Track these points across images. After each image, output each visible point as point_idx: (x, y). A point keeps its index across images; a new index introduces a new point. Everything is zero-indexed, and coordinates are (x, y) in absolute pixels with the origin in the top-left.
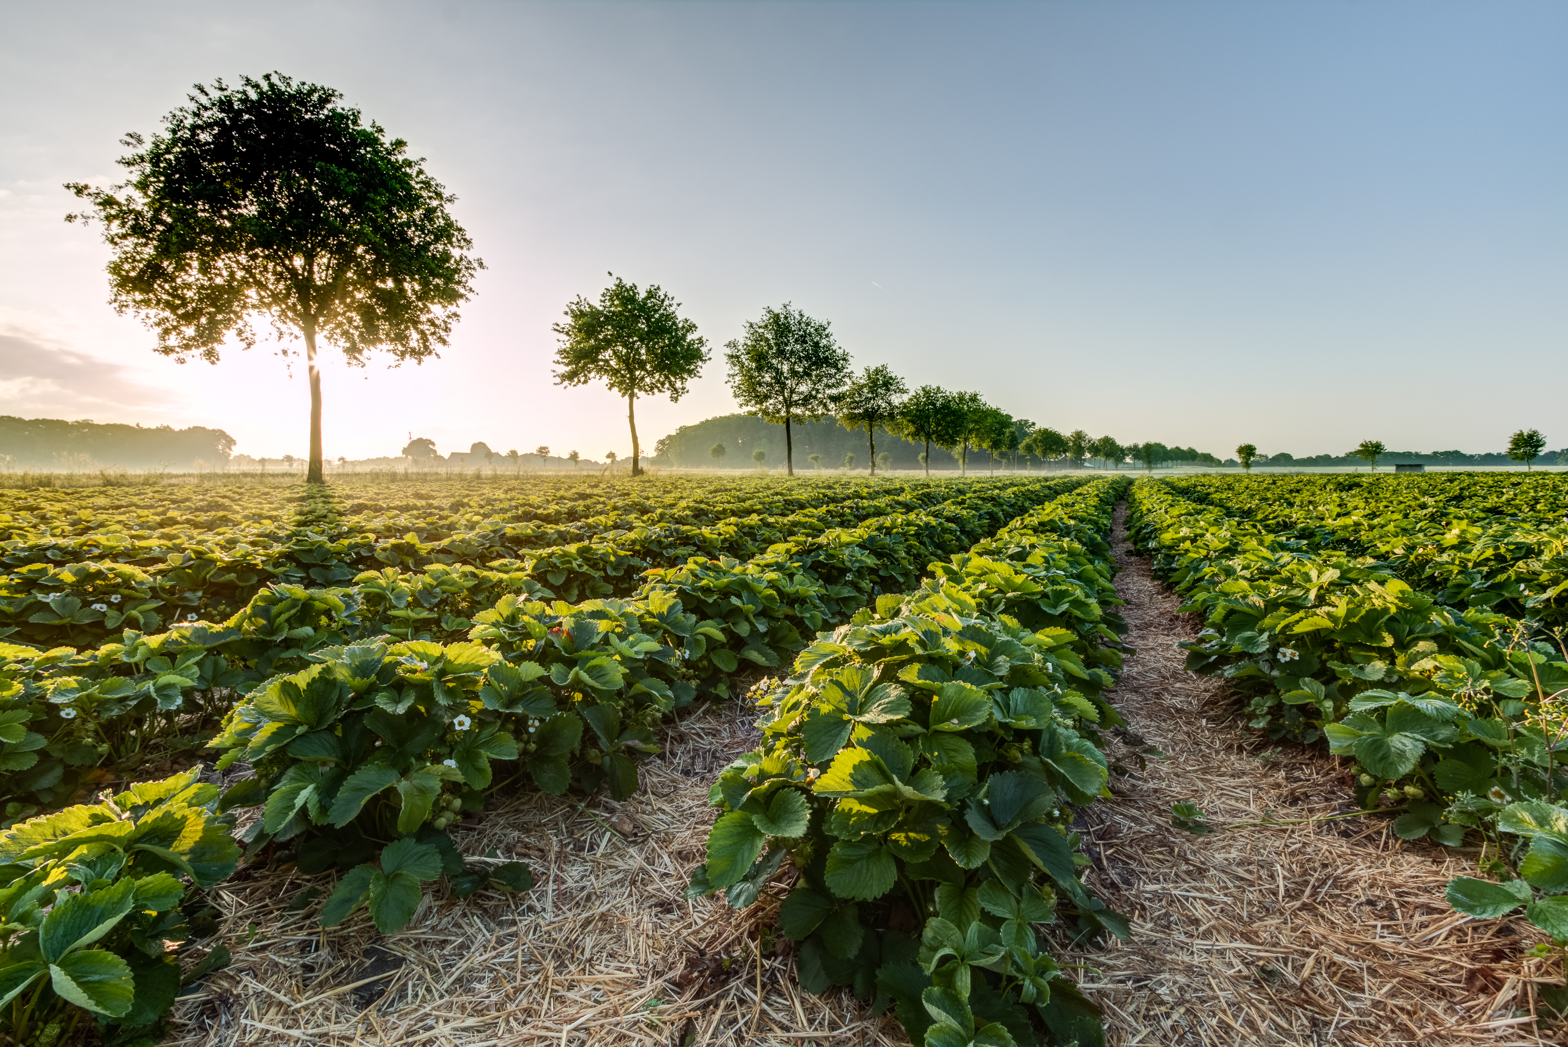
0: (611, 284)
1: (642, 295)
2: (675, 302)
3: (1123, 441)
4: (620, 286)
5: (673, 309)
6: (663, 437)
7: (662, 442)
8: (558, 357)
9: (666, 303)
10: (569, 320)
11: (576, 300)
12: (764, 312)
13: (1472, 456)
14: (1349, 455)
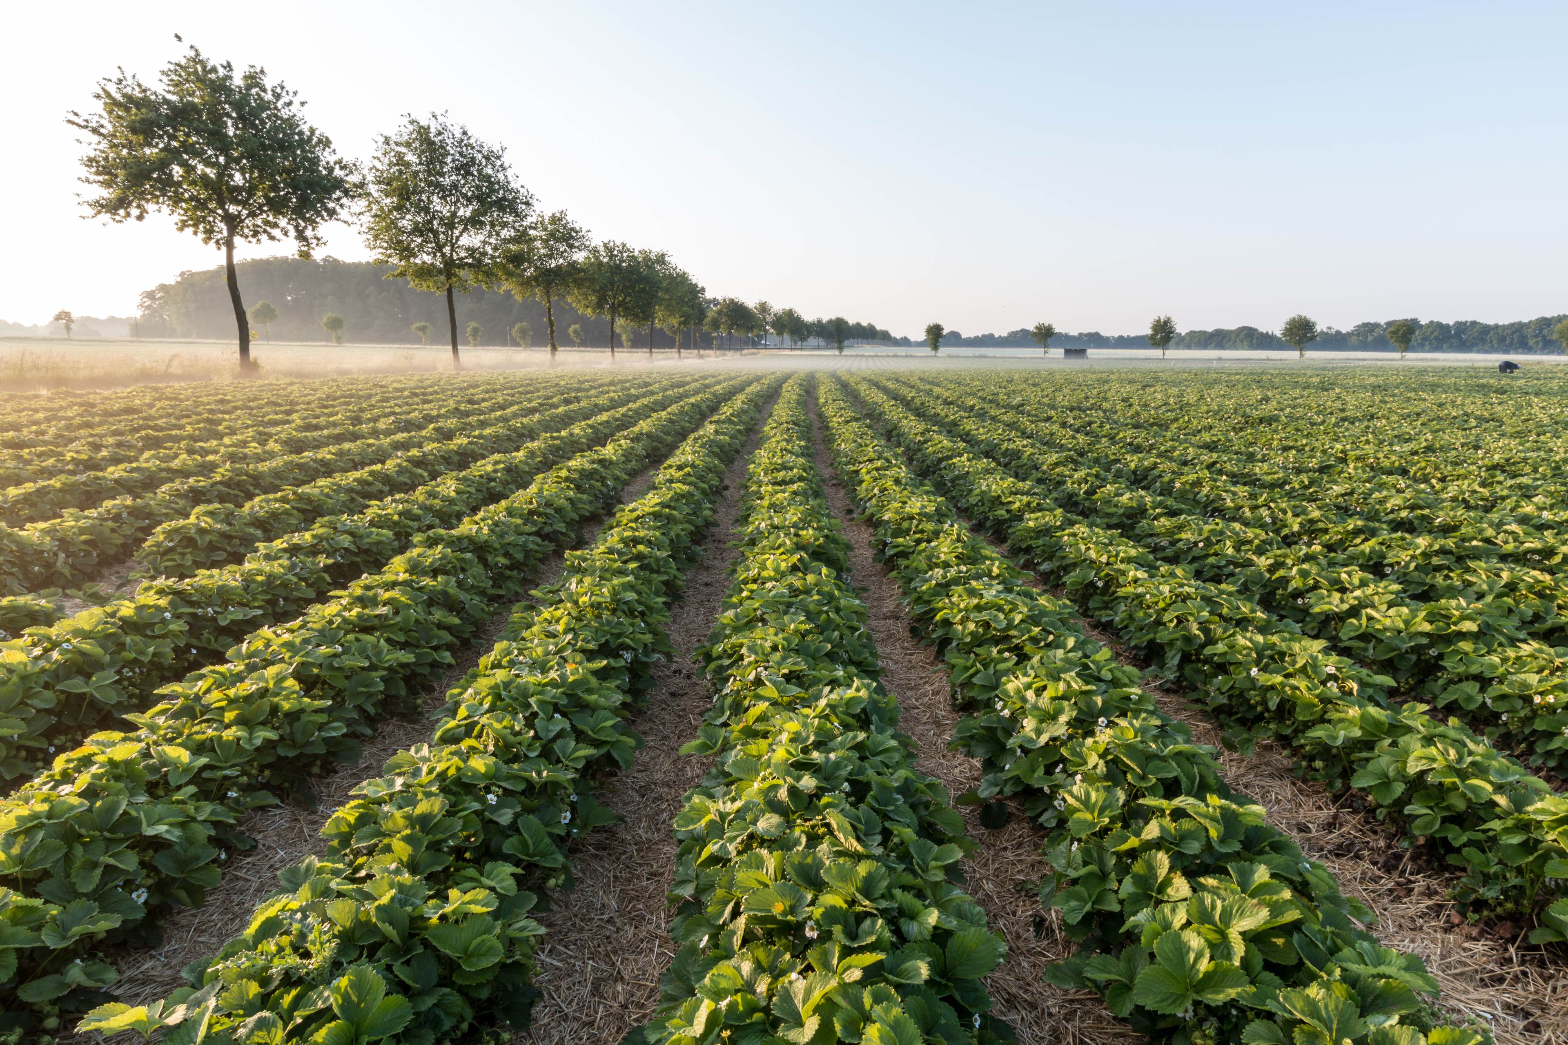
0: (180, 54)
1: (238, 81)
2: (296, 101)
3: (808, 316)
4: (196, 59)
5: (294, 108)
6: (152, 286)
7: (150, 295)
8: (84, 172)
9: (285, 99)
10: (99, 107)
11: (116, 75)
12: (405, 121)
13: (1108, 338)
14: (1013, 334)
